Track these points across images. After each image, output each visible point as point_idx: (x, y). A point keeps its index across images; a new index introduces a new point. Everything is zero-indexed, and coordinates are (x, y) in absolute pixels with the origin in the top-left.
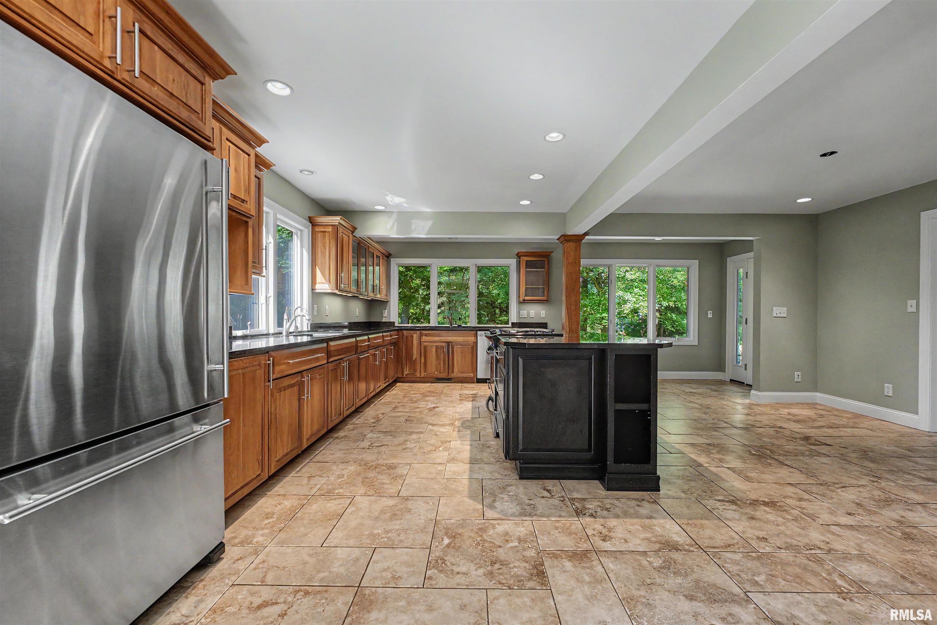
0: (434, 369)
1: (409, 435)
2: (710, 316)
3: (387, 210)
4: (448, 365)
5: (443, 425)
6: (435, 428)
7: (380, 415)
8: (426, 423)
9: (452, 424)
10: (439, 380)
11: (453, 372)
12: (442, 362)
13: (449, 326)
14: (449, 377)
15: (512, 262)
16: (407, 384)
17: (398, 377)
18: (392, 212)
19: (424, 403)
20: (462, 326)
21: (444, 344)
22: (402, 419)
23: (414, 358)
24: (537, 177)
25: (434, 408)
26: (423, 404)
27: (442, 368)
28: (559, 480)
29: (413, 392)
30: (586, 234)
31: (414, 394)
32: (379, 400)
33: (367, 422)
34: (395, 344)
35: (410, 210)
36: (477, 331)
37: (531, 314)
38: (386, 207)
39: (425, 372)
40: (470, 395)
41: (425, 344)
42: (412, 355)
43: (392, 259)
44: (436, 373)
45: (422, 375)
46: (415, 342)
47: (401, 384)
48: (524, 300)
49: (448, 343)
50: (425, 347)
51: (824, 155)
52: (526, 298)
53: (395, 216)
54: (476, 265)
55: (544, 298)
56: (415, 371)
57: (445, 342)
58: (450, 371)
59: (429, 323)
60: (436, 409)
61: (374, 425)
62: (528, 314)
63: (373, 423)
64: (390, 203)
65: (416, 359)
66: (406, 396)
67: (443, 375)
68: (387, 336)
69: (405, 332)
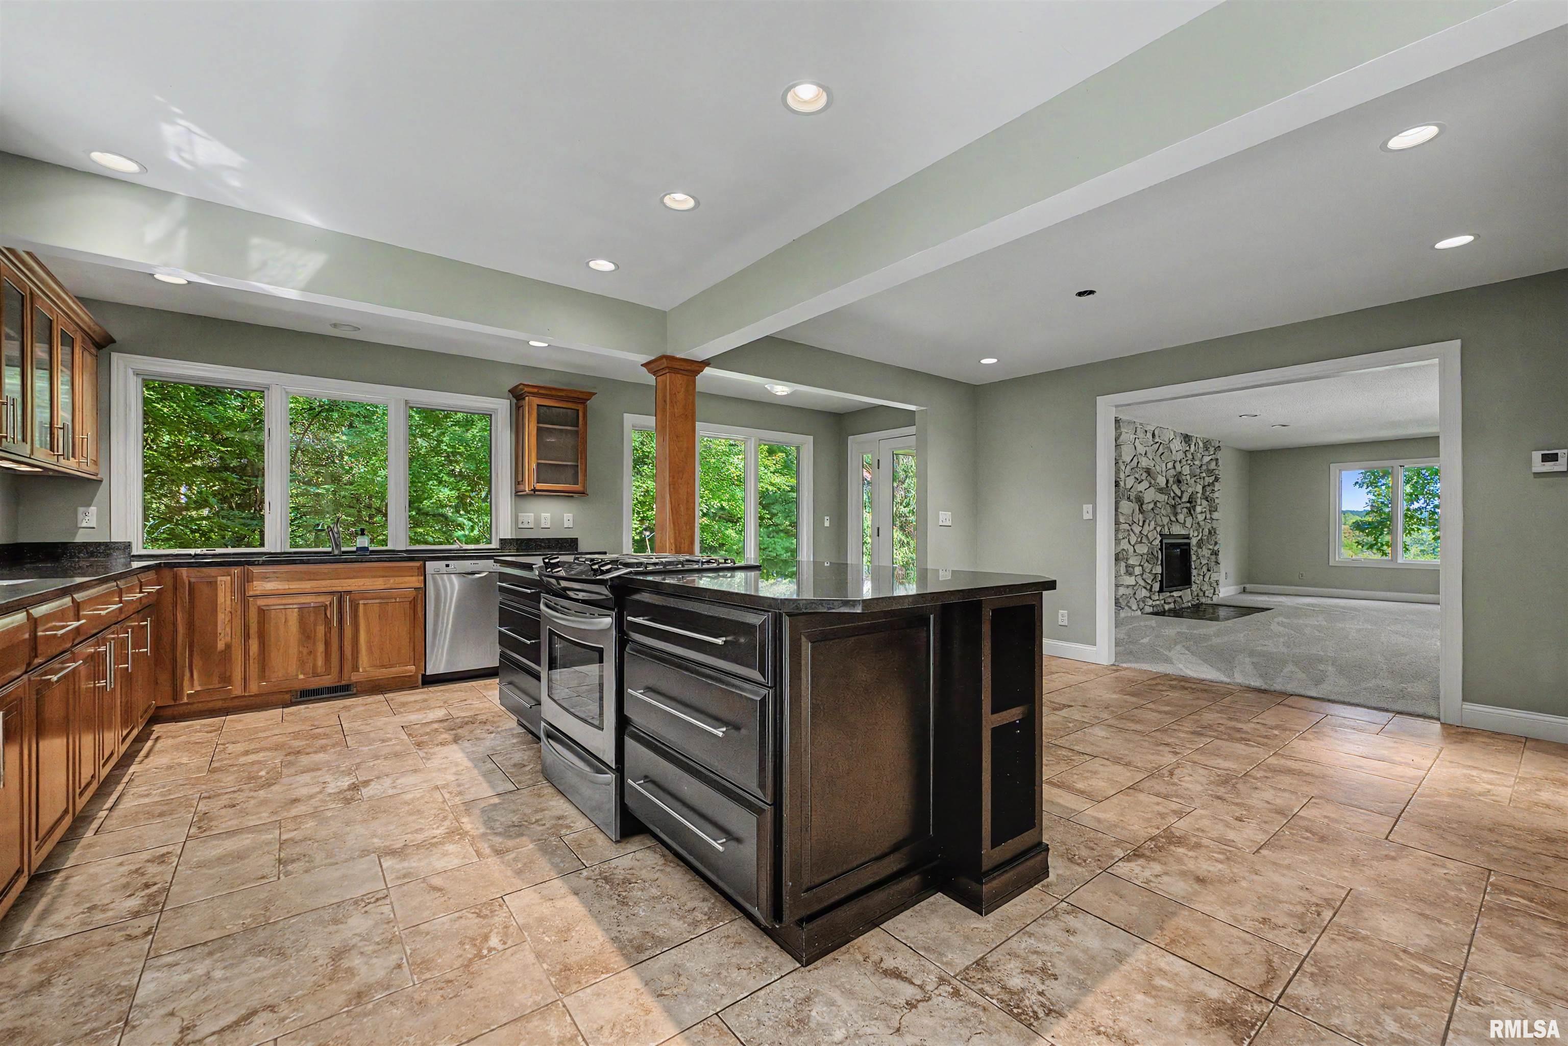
0: (293, 668)
1: (336, 921)
2: (827, 524)
3: (147, 180)
4: (341, 648)
5: (429, 846)
6: (414, 863)
7: (152, 869)
8: (365, 853)
9: (457, 833)
10: (309, 695)
11: (355, 668)
12: (321, 648)
13: (330, 549)
14: (343, 683)
15: (502, 407)
16: (197, 723)
17: (158, 708)
18: (166, 196)
19: (306, 778)
20: (370, 549)
21: (326, 600)
22: (265, 862)
23: (221, 645)
24: (680, 201)
25: (354, 787)
26: (307, 785)
27: (320, 662)
28: (877, 926)
29: (240, 748)
30: (706, 363)
31: (246, 753)
32: (108, 805)
33: (99, 917)
34: (150, 608)
35: (243, 205)
36: (425, 560)
37: (543, 521)
38: (144, 168)
39: (262, 675)
40: (436, 726)
41: (261, 602)
42: (215, 634)
43: (115, 356)
44: (301, 677)
45: (254, 688)
46: (225, 598)
47: (172, 726)
48: (535, 490)
49: (341, 595)
50: (262, 612)
51: (1080, 294)
52: (539, 486)
53: (178, 209)
54: (407, 402)
55: (578, 487)
56: (227, 679)
57: (332, 593)
58: (348, 666)
59: (262, 545)
60: (366, 792)
61: (145, 923)
62: (537, 520)
63: (136, 915)
64: (173, 157)
65: (228, 647)
66: (214, 765)
67: (327, 681)
68: (130, 590)
69: (184, 571)
